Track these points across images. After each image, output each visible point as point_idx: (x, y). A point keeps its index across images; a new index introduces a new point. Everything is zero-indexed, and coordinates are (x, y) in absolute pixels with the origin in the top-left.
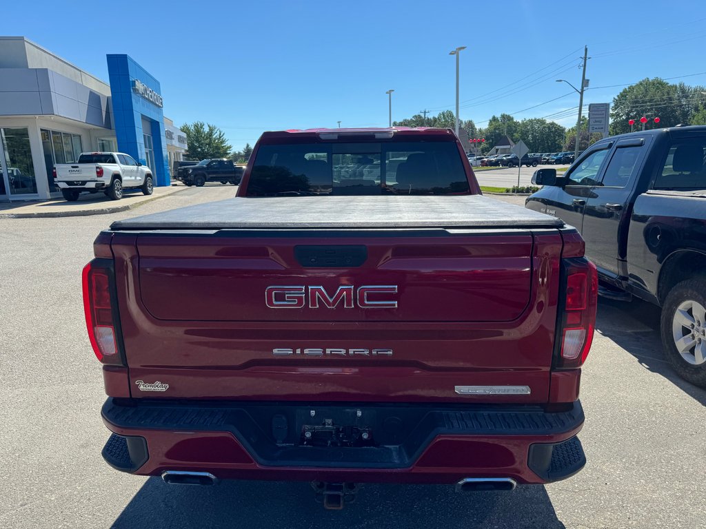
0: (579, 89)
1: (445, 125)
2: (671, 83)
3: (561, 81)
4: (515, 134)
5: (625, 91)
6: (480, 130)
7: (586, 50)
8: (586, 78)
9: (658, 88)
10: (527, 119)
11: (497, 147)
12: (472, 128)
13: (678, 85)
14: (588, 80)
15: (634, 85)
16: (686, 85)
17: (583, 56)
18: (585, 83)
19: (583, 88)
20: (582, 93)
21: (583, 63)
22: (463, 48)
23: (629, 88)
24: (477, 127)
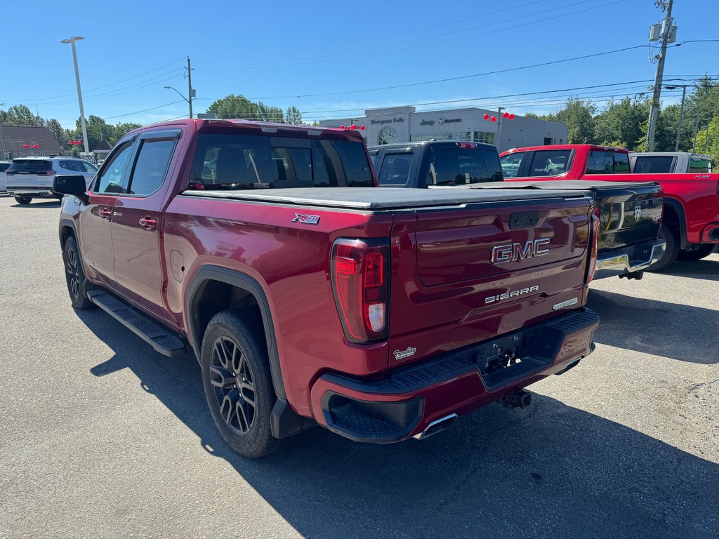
0: (188, 97)
1: (20, 122)
2: (252, 102)
3: (169, 88)
4: (111, 138)
5: (215, 104)
6: (68, 131)
7: (189, 60)
8: (193, 88)
9: (242, 105)
10: (123, 123)
11: (95, 151)
12: (57, 128)
13: (258, 104)
14: (195, 91)
15: (222, 99)
16: (264, 104)
17: (187, 66)
18: (192, 93)
19: (190, 97)
20: (190, 102)
21: (187, 73)
22: (80, 38)
23: (219, 102)
24: (64, 127)
